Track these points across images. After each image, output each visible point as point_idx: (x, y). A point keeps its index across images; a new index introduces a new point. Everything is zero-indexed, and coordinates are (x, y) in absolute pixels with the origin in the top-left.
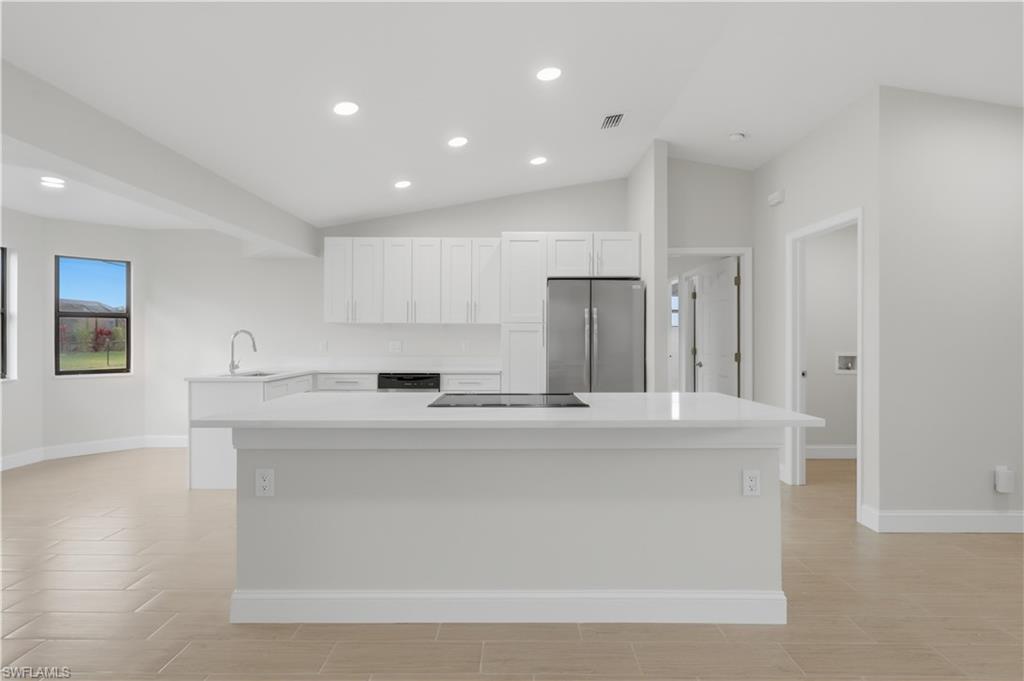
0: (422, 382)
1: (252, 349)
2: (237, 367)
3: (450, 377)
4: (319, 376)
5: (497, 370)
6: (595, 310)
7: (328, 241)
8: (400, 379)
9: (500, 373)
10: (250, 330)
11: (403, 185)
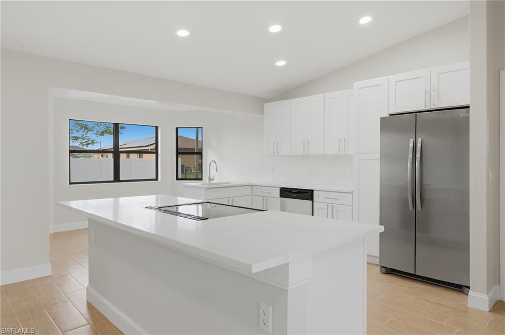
0: (302, 195)
1: (215, 171)
2: (212, 180)
3: (319, 192)
4: (254, 187)
5: (350, 190)
6: (419, 140)
7: (266, 105)
8: (291, 192)
9: (352, 192)
10: (216, 161)
11: (281, 63)
